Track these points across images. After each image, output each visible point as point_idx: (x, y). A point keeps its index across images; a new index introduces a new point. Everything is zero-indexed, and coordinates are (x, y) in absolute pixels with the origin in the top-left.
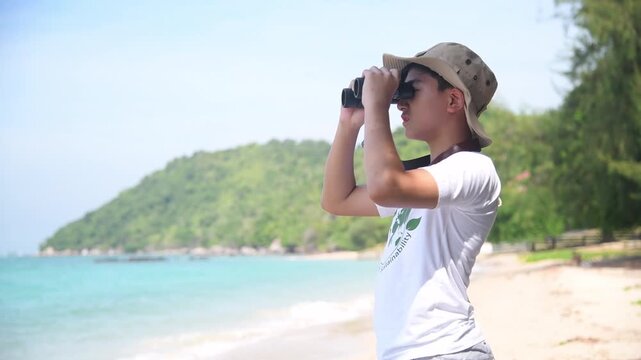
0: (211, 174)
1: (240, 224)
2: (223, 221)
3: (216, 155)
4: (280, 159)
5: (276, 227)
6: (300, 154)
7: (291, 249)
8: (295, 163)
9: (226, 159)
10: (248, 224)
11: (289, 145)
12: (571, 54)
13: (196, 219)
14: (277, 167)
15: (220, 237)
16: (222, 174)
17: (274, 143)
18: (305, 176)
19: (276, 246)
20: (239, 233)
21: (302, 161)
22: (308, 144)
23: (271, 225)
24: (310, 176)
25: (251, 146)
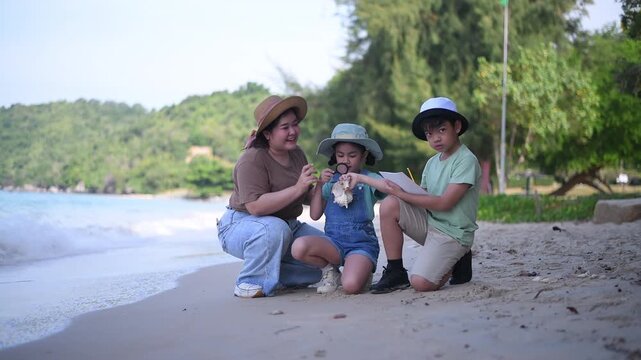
0: (26, 124)
1: (49, 168)
2: (34, 164)
3: (31, 108)
4: (86, 116)
5: (82, 171)
6: (105, 113)
7: (93, 190)
8: (98, 120)
9: (39, 112)
10: (56, 167)
11: (95, 104)
12: (346, 44)
13: (11, 161)
14: (83, 123)
15: (32, 178)
16: (35, 125)
17: (81, 101)
18: (106, 131)
19: (80, 187)
20: (49, 175)
21: (104, 118)
22: (110, 104)
23: (77, 169)
24: (111, 131)
25: (62, 103)
